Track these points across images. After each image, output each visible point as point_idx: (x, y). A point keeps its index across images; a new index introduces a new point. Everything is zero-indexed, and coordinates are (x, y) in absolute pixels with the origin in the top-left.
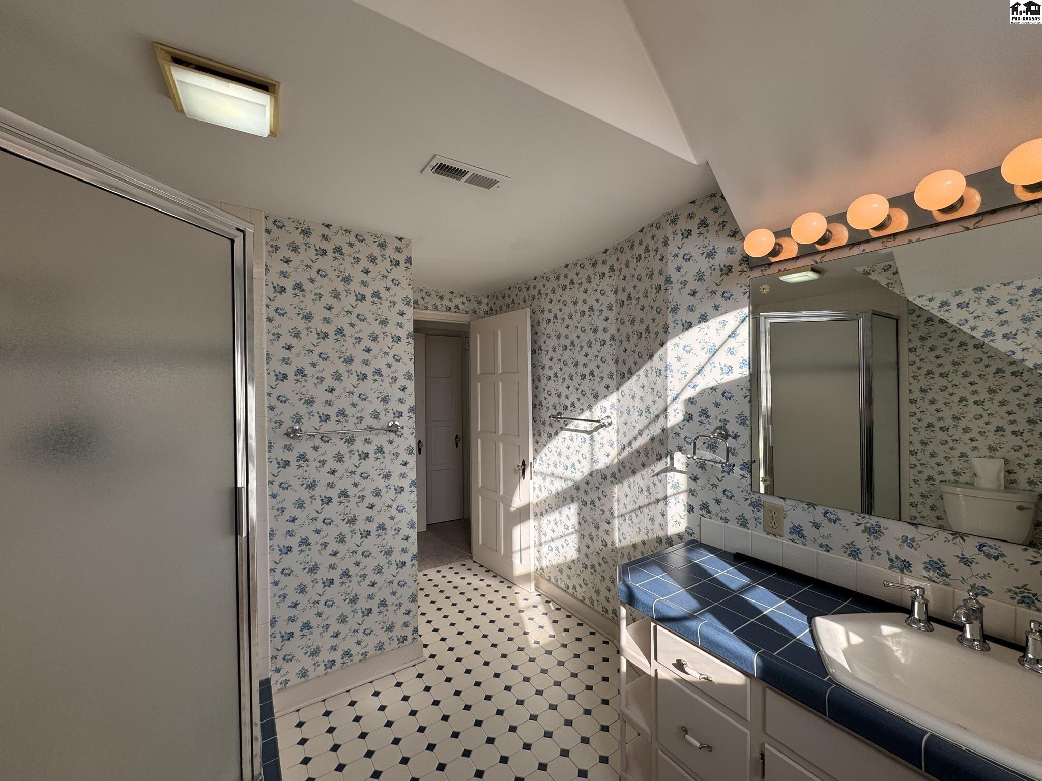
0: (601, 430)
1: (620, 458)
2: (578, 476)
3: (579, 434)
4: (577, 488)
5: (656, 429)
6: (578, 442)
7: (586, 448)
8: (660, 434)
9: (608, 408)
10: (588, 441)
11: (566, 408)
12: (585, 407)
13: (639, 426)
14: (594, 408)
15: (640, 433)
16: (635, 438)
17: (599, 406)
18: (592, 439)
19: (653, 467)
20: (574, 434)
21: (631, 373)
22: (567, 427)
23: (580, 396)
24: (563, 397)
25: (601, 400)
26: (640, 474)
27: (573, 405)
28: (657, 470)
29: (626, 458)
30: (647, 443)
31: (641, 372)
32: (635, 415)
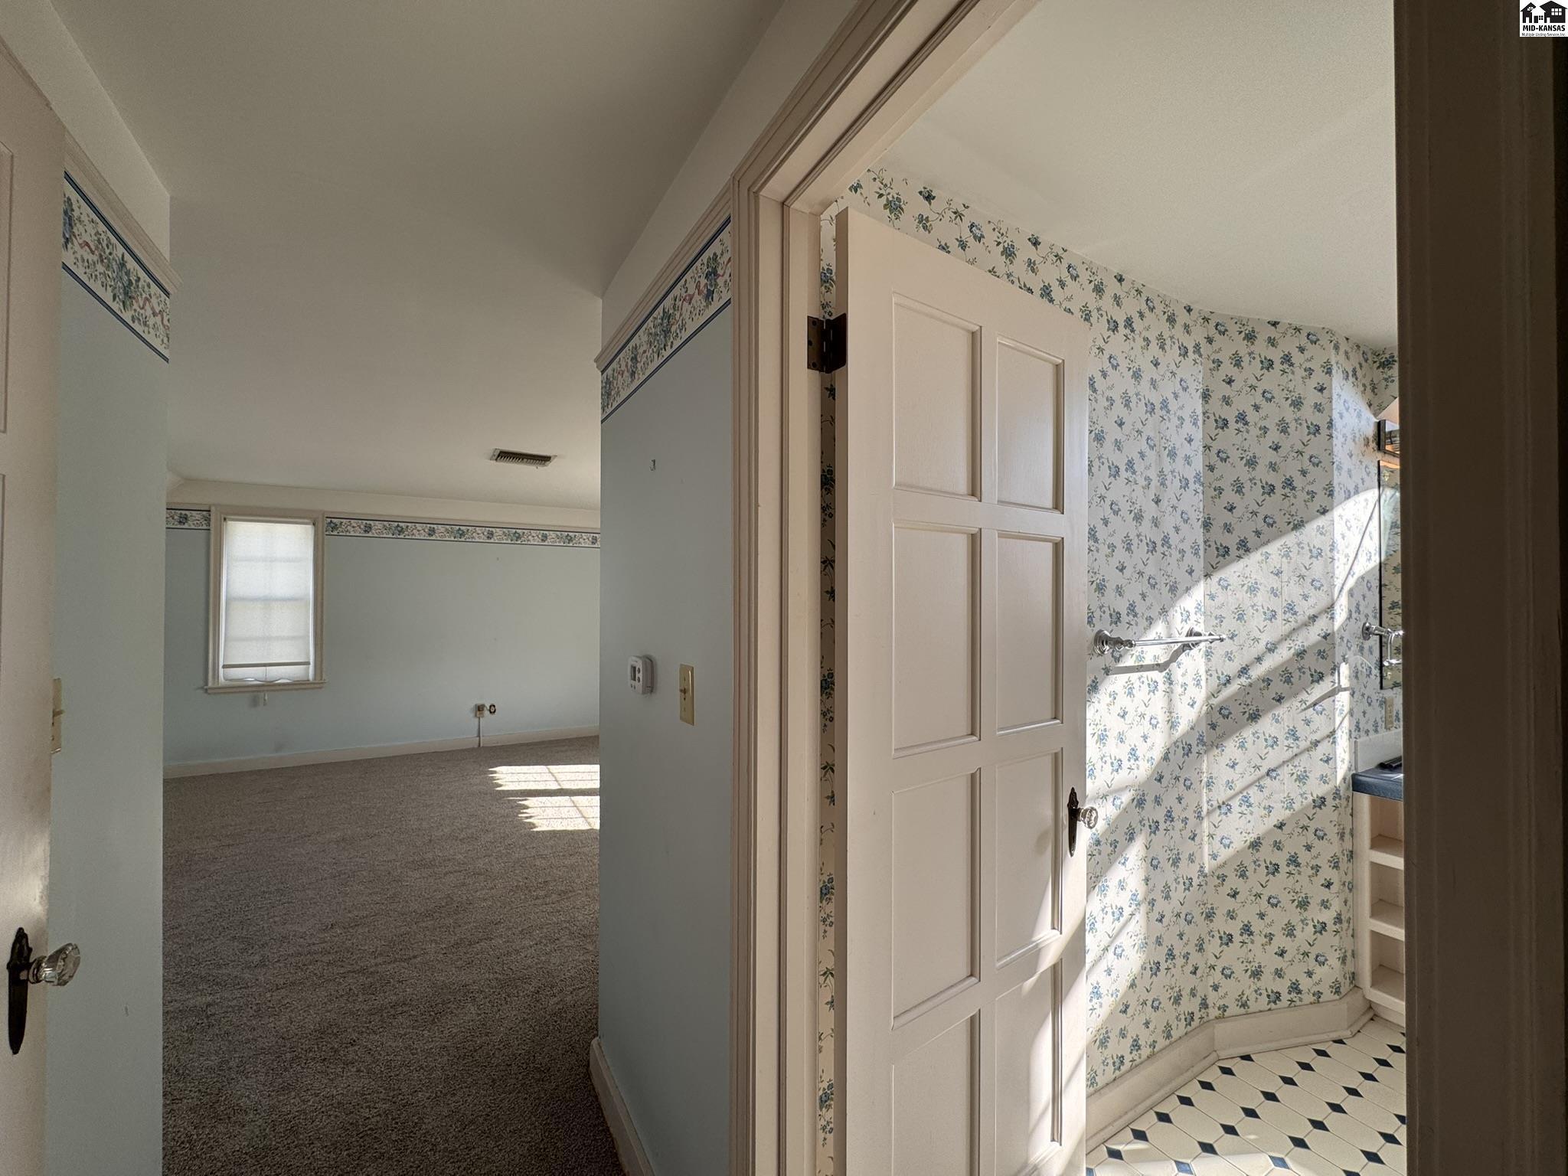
0: (1183, 657)
1: (1214, 701)
2: (1143, 770)
3: (1145, 674)
4: (1140, 802)
5: (1311, 636)
6: (1142, 693)
7: (1159, 702)
8: (1318, 643)
9: (1192, 611)
10: (1162, 687)
11: (1116, 618)
12: (1154, 613)
13: (1266, 638)
14: (1171, 612)
15: (1271, 649)
16: (1259, 659)
17: (1178, 609)
18: (1169, 680)
19: (1304, 696)
20: (1134, 676)
21: (1244, 547)
22: (1121, 665)
23: (1146, 589)
24: (1110, 591)
25: (1180, 597)
26: (1270, 715)
27: (1132, 609)
28: (1311, 699)
29: (1233, 698)
30: (1289, 661)
31: (1274, 548)
32: (1256, 621)
